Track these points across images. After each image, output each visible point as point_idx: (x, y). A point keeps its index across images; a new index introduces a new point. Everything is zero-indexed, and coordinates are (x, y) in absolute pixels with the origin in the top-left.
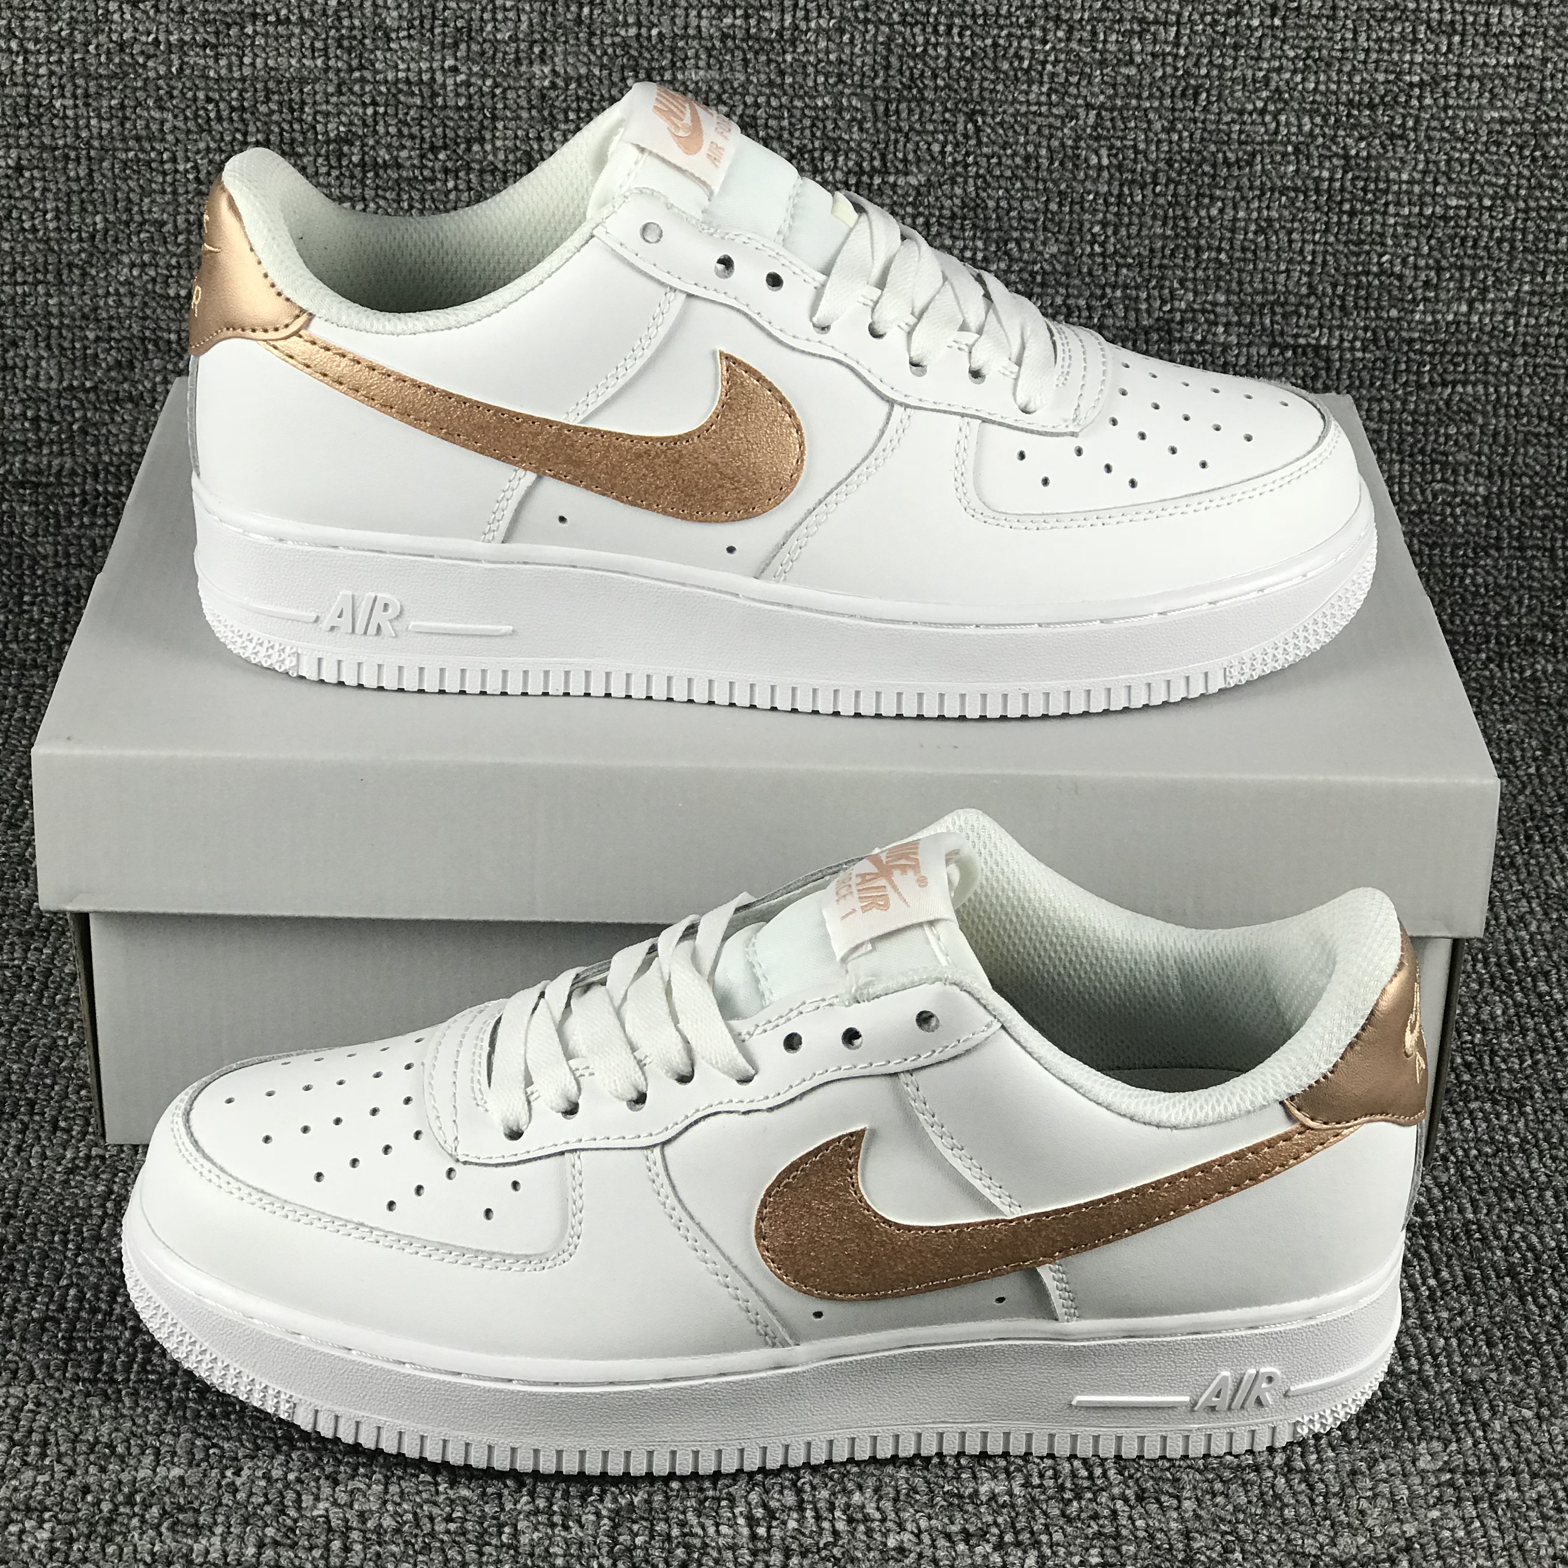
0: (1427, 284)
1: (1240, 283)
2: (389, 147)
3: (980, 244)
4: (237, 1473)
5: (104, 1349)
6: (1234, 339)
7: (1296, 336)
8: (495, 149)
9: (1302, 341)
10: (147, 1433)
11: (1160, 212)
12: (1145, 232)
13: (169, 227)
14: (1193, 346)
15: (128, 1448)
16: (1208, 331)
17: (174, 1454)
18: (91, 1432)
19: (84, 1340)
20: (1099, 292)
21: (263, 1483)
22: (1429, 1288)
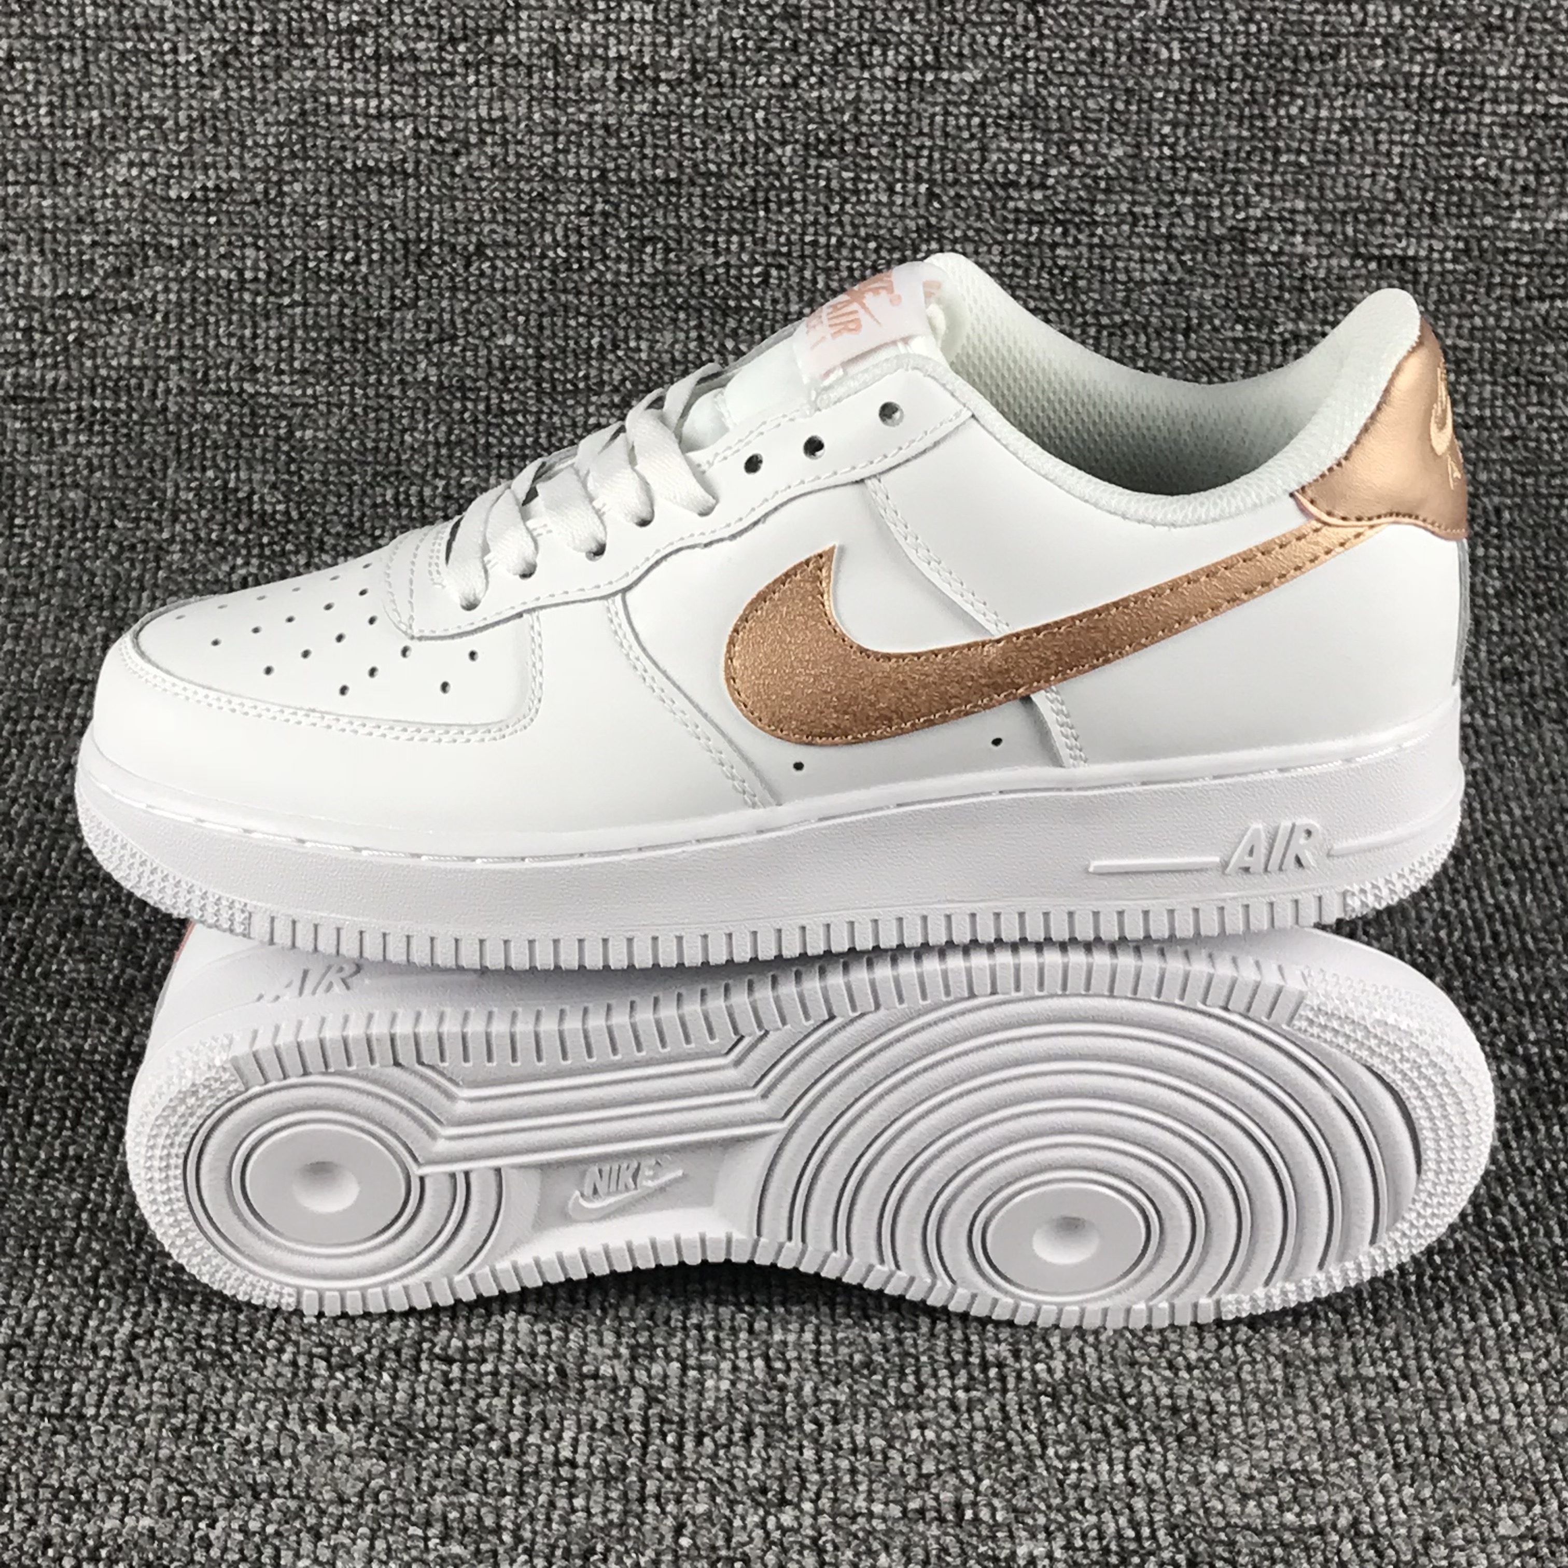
0: (1525, 189)
1: (1321, 189)
2: (405, 38)
3: (1039, 147)
4: (212, 1526)
5: (73, 1380)
6: (1313, 250)
7: (1381, 246)
8: (519, 41)
9: (1387, 252)
10: (117, 1477)
11: (1236, 111)
12: (1219, 134)
13: (170, 123)
14: (1269, 258)
15: (94, 1495)
16: (1284, 242)
17: (143, 1500)
18: (55, 1476)
19: (51, 1369)
20: (1167, 199)
21: (240, 1537)
22: (1512, 1325)
